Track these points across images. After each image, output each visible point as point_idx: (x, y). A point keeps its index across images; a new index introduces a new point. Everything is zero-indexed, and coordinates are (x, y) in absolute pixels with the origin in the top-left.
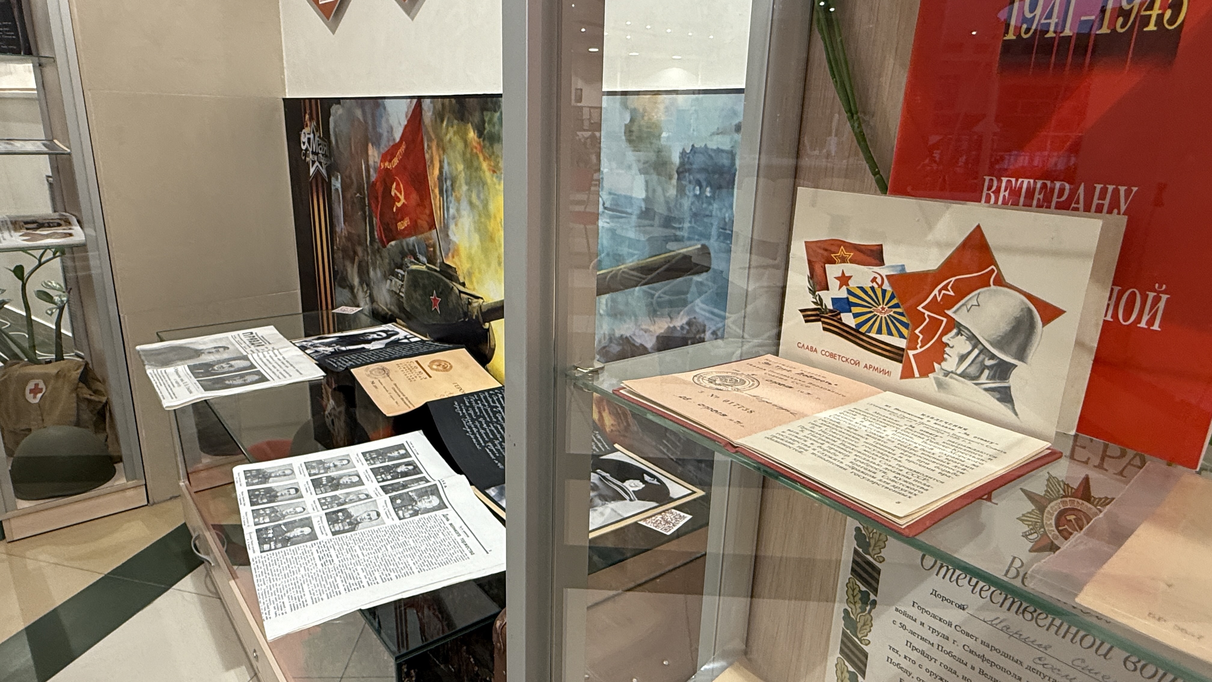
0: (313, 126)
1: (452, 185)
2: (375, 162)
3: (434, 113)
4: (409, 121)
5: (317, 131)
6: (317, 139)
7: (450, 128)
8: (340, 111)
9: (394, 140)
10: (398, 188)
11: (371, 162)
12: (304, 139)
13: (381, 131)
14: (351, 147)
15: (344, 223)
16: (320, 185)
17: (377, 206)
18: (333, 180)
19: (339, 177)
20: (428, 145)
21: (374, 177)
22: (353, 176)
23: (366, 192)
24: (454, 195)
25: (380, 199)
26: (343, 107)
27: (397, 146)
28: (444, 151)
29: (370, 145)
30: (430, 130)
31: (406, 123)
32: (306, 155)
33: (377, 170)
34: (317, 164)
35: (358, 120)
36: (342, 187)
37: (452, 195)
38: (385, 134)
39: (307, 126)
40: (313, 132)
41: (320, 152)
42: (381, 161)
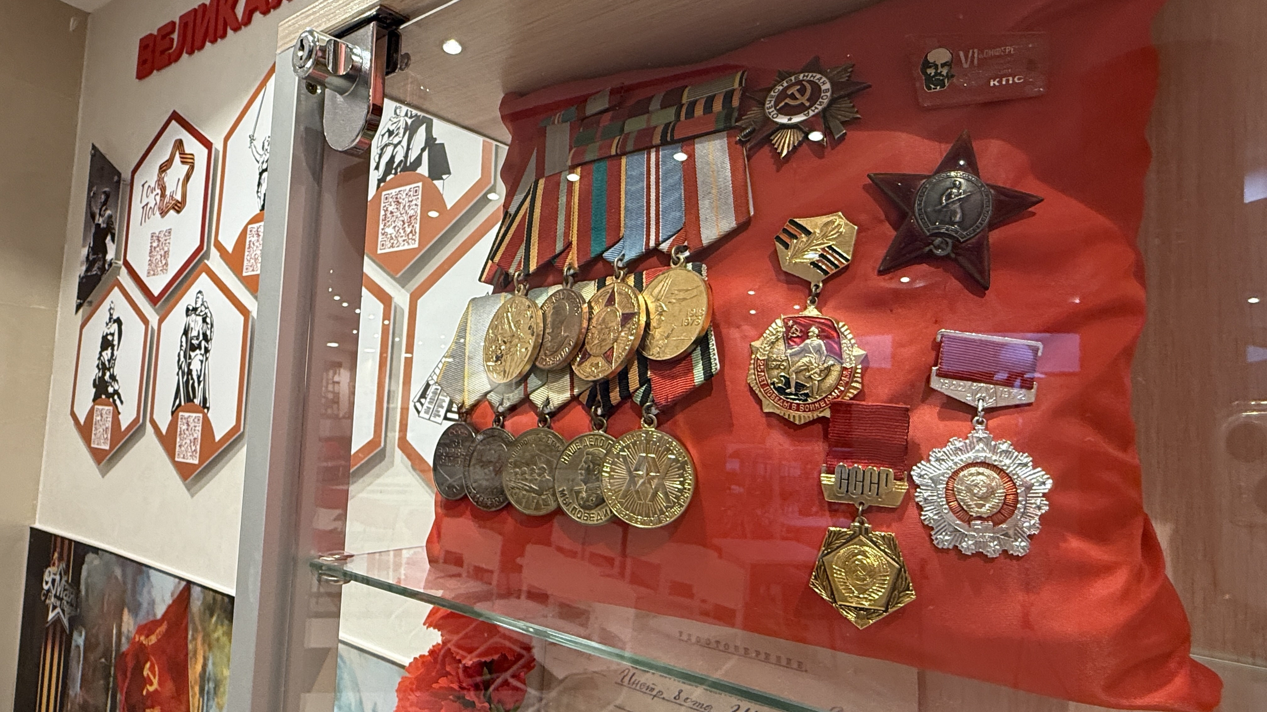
0: (61, 567)
1: (215, 688)
2: (128, 631)
3: (203, 603)
4: (174, 601)
5: (65, 574)
6: (63, 582)
7: (219, 627)
8: (96, 562)
9: (155, 615)
10: (152, 669)
11: (124, 629)
12: (47, 577)
13: (141, 600)
14: (103, 604)
15: (81, 688)
16: (58, 636)
17: (124, 682)
18: (75, 635)
19: (83, 633)
20: (193, 635)
21: (125, 647)
22: (101, 637)
23: (113, 661)
24: (216, 700)
25: (129, 674)
26: (101, 558)
27: (156, 624)
28: (210, 647)
29: (126, 611)
30: (197, 619)
31: (170, 602)
32: (46, 595)
33: (131, 641)
34: (58, 610)
35: (116, 578)
36: (85, 644)
37: (214, 699)
38: (145, 605)
39: (54, 564)
40: (60, 574)
41: (64, 598)
42: (137, 633)
